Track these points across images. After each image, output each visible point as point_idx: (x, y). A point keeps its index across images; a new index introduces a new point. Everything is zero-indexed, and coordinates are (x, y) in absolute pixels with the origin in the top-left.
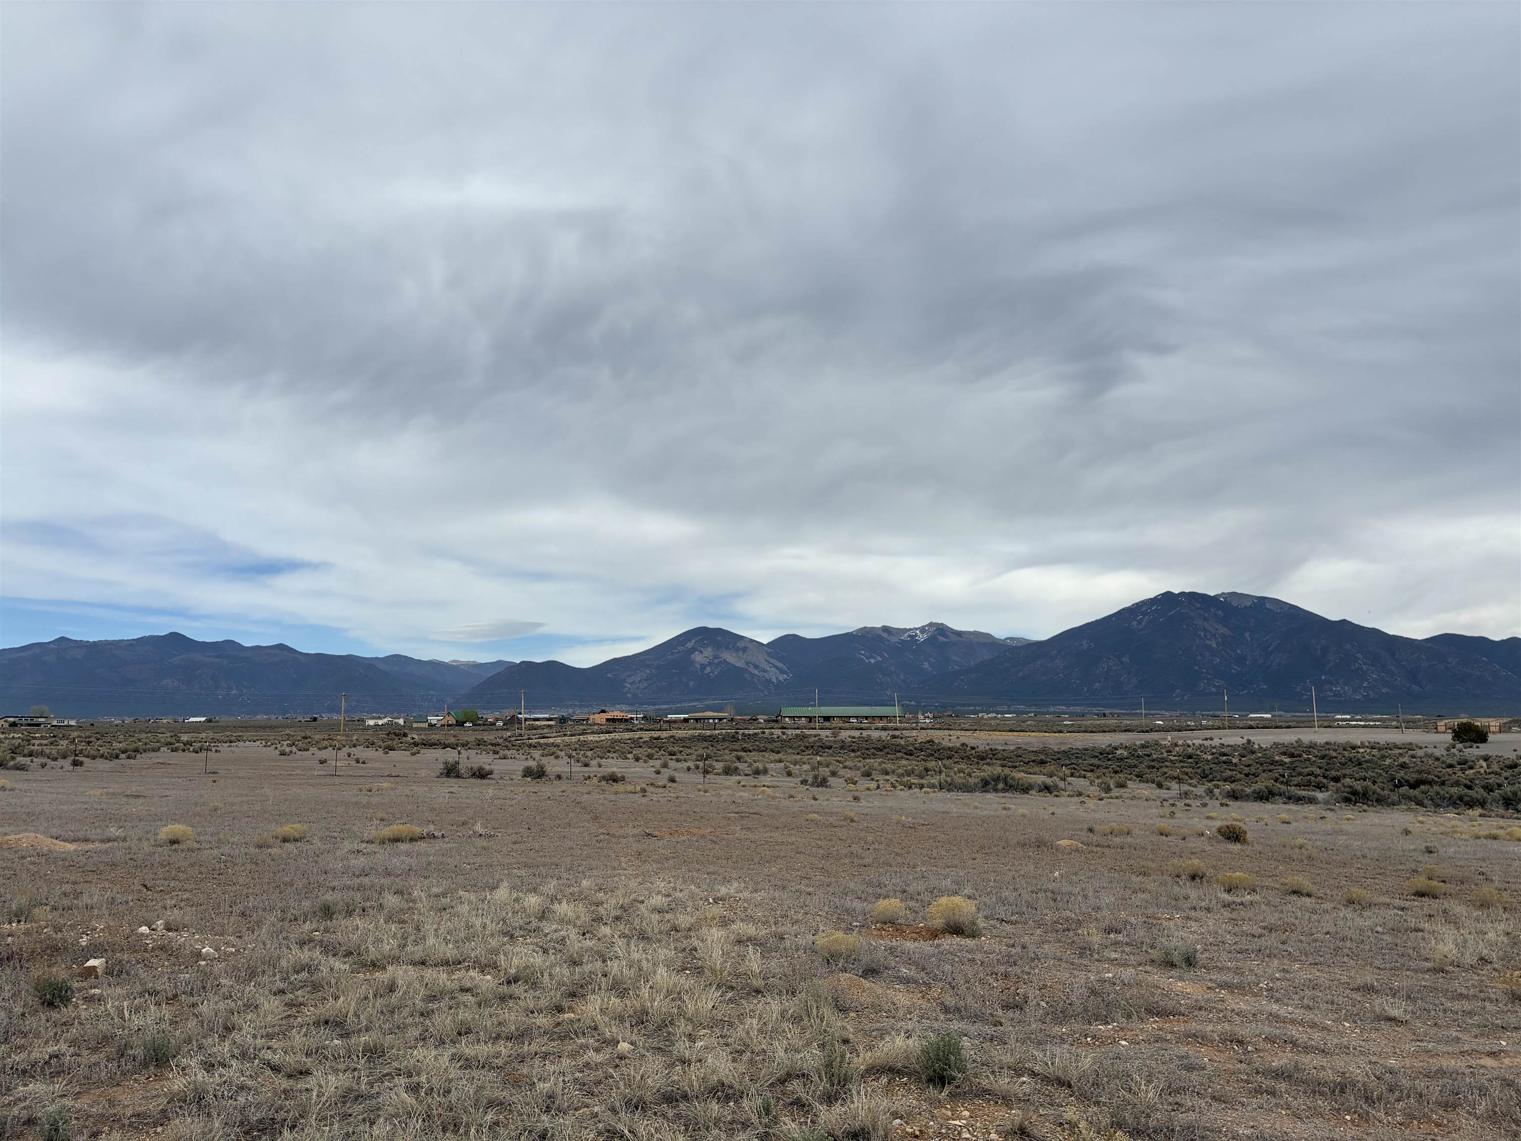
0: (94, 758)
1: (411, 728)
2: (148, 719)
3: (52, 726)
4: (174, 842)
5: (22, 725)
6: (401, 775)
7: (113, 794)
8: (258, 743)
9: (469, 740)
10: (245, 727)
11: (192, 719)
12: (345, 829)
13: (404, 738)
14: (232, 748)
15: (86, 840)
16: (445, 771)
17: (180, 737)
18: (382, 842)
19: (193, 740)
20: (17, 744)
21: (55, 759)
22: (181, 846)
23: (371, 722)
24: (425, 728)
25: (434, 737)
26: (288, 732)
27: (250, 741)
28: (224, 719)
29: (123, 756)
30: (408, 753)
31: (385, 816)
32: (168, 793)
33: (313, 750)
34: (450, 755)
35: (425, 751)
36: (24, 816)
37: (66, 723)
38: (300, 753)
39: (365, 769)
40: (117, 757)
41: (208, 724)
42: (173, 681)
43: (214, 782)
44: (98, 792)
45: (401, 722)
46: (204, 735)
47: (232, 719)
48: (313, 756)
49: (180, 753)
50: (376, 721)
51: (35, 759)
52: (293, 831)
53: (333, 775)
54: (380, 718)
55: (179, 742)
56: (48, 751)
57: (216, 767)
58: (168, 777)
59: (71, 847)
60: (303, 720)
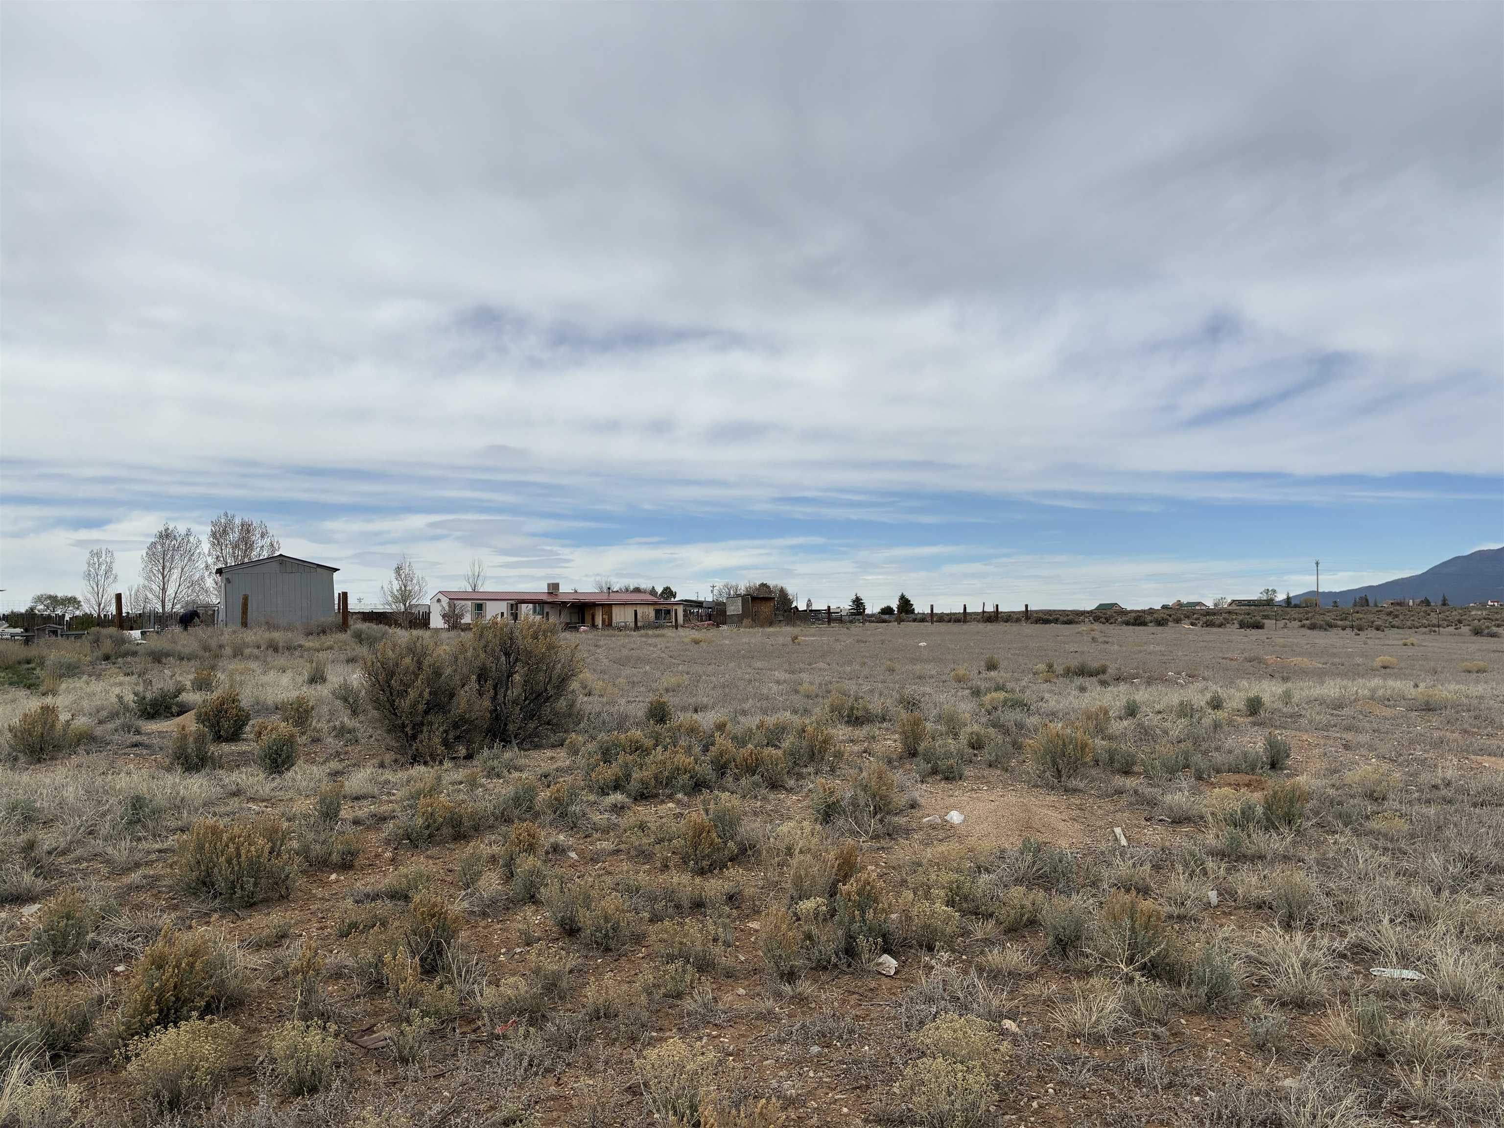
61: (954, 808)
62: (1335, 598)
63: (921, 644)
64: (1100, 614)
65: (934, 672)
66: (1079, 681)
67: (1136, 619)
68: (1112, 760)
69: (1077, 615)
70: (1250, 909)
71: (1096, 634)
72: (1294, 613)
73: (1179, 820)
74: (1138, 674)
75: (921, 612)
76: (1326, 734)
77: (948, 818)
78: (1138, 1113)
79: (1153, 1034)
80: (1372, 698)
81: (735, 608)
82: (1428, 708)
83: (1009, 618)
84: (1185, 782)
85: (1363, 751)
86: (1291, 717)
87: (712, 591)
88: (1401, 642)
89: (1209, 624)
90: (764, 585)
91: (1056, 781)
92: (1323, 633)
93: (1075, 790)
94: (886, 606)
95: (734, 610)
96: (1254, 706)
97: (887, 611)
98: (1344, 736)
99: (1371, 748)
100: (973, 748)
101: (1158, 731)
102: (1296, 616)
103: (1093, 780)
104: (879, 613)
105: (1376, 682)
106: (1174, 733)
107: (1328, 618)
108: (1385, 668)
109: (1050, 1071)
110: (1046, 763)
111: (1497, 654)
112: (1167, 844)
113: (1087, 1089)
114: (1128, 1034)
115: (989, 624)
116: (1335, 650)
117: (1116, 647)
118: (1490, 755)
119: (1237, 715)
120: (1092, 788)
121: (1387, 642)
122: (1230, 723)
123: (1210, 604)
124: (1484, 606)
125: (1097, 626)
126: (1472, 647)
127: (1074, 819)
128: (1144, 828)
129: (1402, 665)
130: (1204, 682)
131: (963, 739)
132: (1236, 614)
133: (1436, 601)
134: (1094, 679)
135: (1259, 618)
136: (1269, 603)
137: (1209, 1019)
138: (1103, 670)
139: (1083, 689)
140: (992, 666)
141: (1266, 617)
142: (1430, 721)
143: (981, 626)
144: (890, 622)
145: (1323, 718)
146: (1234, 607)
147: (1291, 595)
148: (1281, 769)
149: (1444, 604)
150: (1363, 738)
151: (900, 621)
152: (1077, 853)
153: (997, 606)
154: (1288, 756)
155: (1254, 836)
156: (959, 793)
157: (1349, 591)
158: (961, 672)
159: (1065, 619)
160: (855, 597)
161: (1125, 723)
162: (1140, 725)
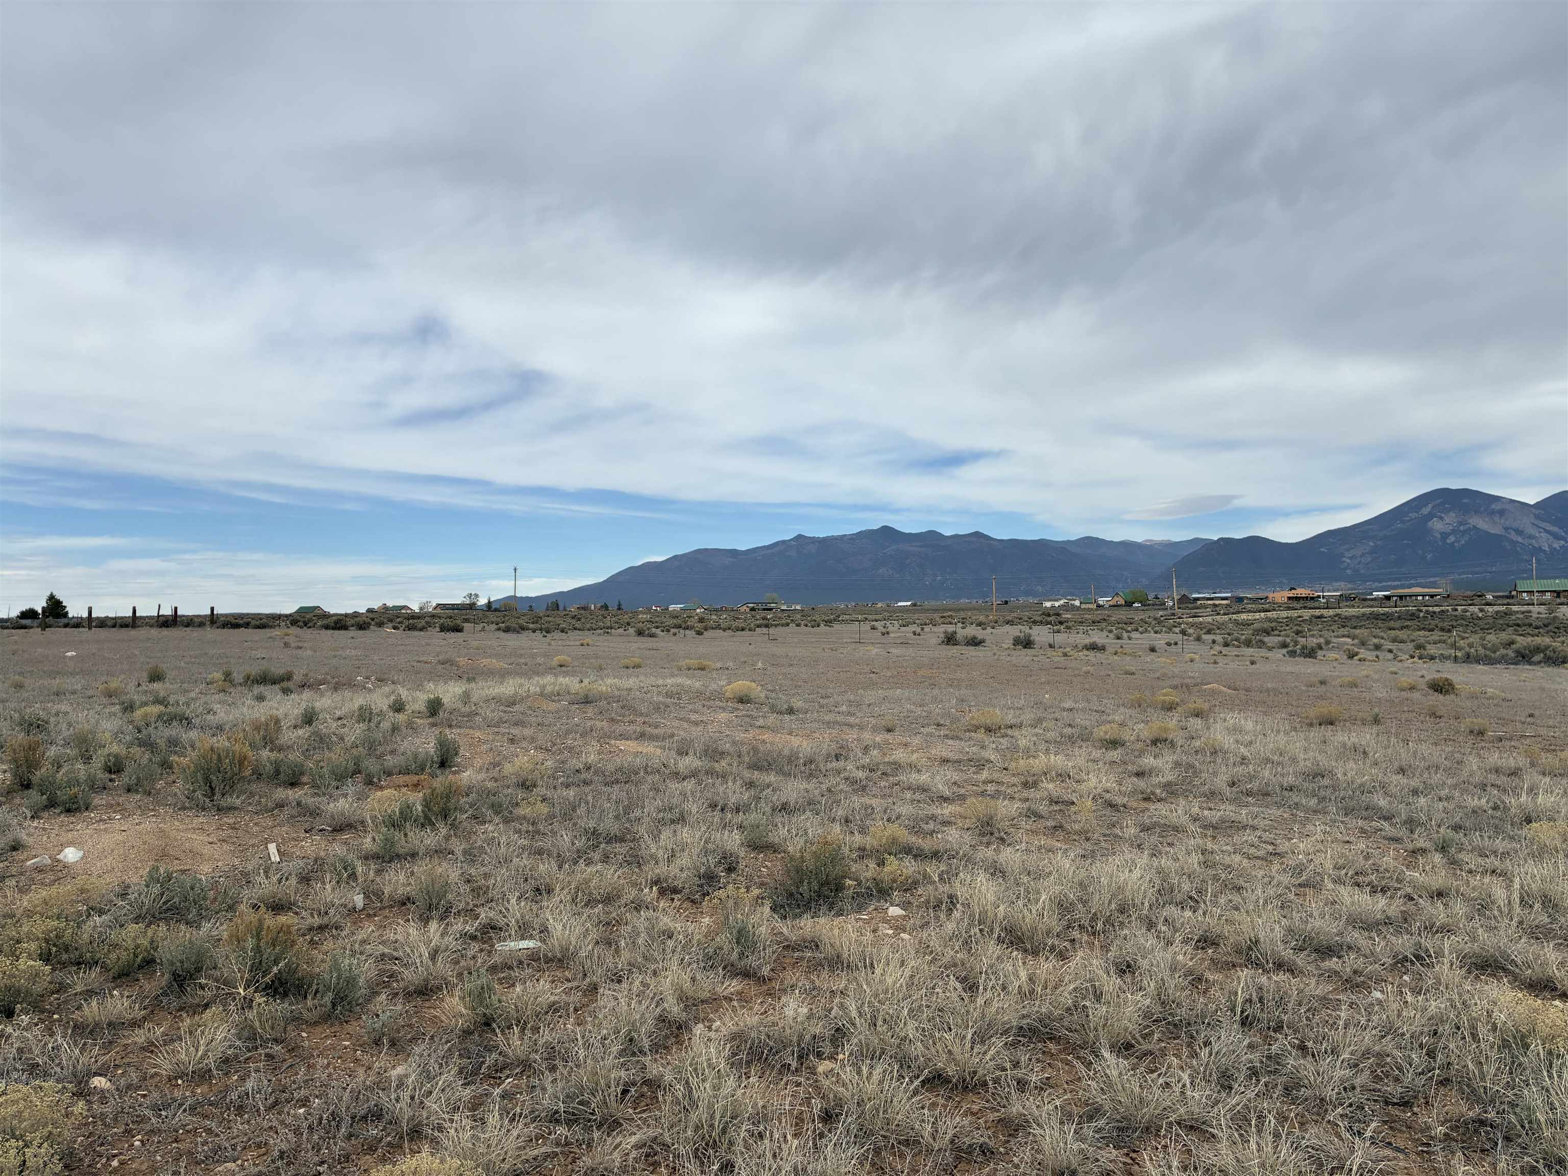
11: (900, 604)
23: (1048, 604)
37: (793, 608)
41: (913, 608)
42: (888, 570)
45: (1077, 603)
47: (939, 603)
50: (1053, 603)
54: (1057, 600)
61: (70, 844)
62: (530, 603)
63: (69, 654)
64: (299, 618)
65: (79, 687)
66: (258, 689)
67: (336, 623)
68: (277, 772)
69: (273, 618)
70: (393, 907)
71: (291, 640)
72: (492, 616)
73: (341, 827)
74: (325, 679)
75: (76, 615)
76: (496, 730)
77: (60, 857)
78: (233, 1142)
79: (267, 1055)
80: (542, 694)
82: (587, 701)
83: (191, 622)
84: (351, 788)
85: (524, 744)
86: (468, 716)
88: (578, 643)
89: (411, 628)
91: (207, 800)
92: (515, 636)
93: (231, 808)
94: (28, 608)
96: (434, 707)
97: (30, 614)
98: (512, 731)
99: (533, 740)
100: (110, 772)
101: (334, 738)
102: (495, 619)
103: (252, 795)
104: (18, 617)
105: (549, 679)
106: (350, 739)
107: (521, 621)
108: (561, 666)
109: (138, 1123)
110: (197, 781)
111: (652, 652)
112: (322, 854)
113: (181, 1131)
114: (240, 1062)
115: (164, 629)
116: (522, 652)
117: (309, 652)
118: (627, 739)
119: (418, 717)
120: (250, 804)
121: (568, 643)
122: (410, 725)
123: (416, 608)
124: (650, 609)
125: (294, 630)
126: (635, 646)
127: (224, 841)
128: (302, 841)
129: (576, 664)
130: (392, 686)
131: (97, 763)
132: (440, 617)
133: (613, 607)
134: (277, 687)
135: (458, 622)
136: (472, 606)
137: (332, 1025)
138: (288, 677)
139: (261, 698)
140: (156, 677)
141: (467, 621)
142: (585, 712)
143: (154, 632)
144: (32, 627)
145: (496, 715)
146: (439, 611)
147: (492, 600)
148: (450, 767)
149: (619, 609)
150: (527, 732)
151: (45, 626)
152: (220, 877)
153: (176, 609)
154: (456, 754)
155: (410, 834)
156: (82, 827)
157: (543, 596)
158: (113, 685)
159: (258, 623)
161: (300, 732)
162: (316, 733)
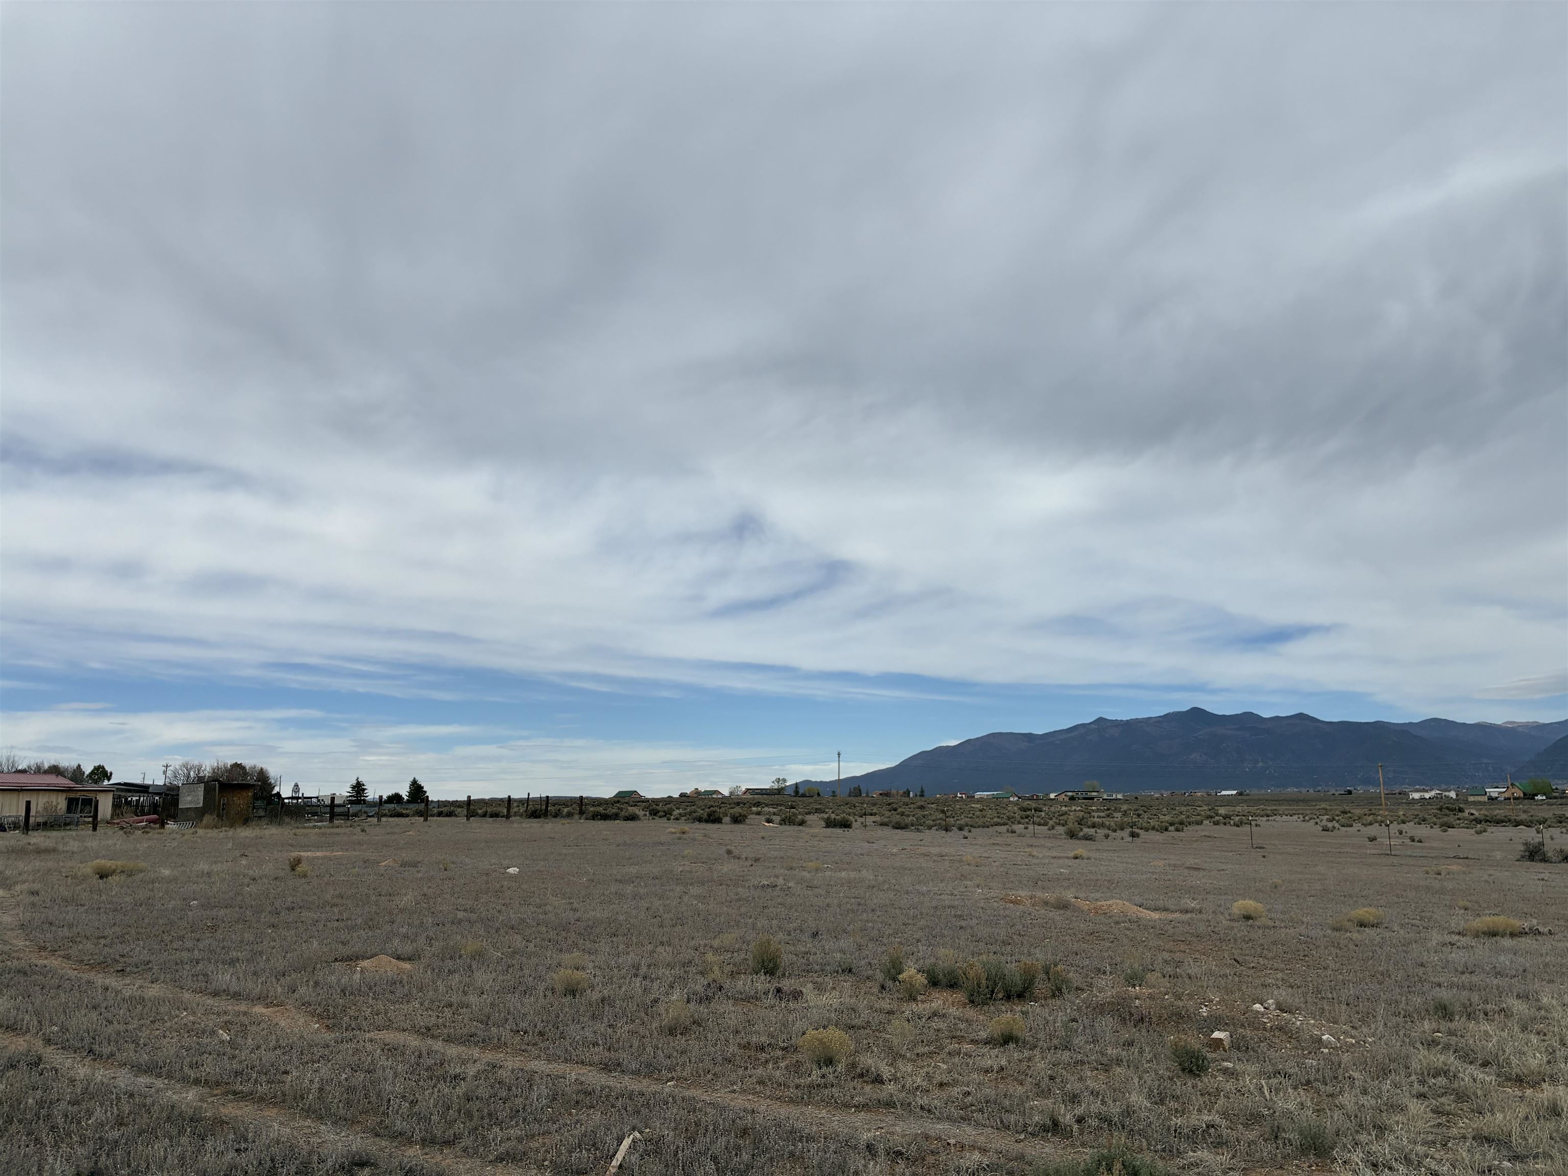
0: (1147, 830)
1: (1466, 802)
2: (1183, 792)
3: (1103, 799)
4: (1248, 918)
5: (1079, 799)
6: (1470, 856)
7: (1175, 866)
8: (1296, 817)
9: (1546, 817)
10: (1278, 801)
11: (1224, 793)
12: (1426, 917)
13: (1460, 814)
14: (1270, 823)
15: (1166, 910)
16: (1527, 854)
17: (1218, 810)
18: (1477, 935)
19: (1231, 813)
20: (1081, 816)
21: (1115, 831)
22: (1257, 923)
23: (1416, 796)
24: (1485, 802)
25: (1499, 813)
26: (1323, 805)
27: (1287, 815)
28: (1254, 792)
29: (1171, 828)
30: (1473, 831)
31: (1469, 905)
32: (1224, 867)
33: (1357, 826)
34: (1530, 835)
35: (1494, 829)
36: (1106, 883)
37: (1114, 797)
38: (1342, 828)
39: (1423, 848)
40: (1166, 830)
41: (1240, 797)
42: (1201, 756)
43: (1264, 857)
44: (1161, 863)
45: (1453, 794)
46: (1239, 809)
47: (1263, 792)
48: (1359, 833)
49: (1222, 827)
50: (1422, 794)
51: (1098, 831)
52: (1367, 915)
53: (1388, 855)
54: (1427, 791)
55: (1217, 816)
56: (1107, 823)
57: (1261, 842)
58: (1218, 850)
59: (1156, 916)
60: (1337, 793)
81: (192, 799)
83: (558, 812)
87: (165, 773)
90: (237, 766)
94: (394, 793)
95: (191, 802)
97: (396, 798)
104: (387, 801)
115: (536, 820)
123: (726, 793)
136: (779, 791)
160: (355, 782)
